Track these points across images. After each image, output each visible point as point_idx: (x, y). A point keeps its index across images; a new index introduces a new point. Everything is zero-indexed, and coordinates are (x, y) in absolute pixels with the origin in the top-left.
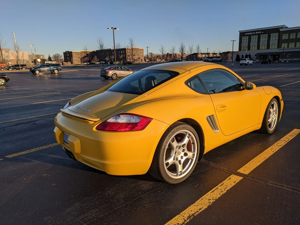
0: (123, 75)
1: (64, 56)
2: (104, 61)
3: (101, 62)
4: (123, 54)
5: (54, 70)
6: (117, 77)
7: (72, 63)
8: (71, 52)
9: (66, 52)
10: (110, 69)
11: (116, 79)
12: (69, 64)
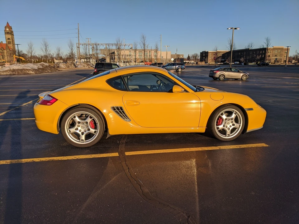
0: (232, 77)
1: (201, 56)
2: (239, 61)
3: (236, 63)
4: (262, 54)
5: (178, 69)
6: (225, 78)
7: (205, 63)
8: (207, 52)
9: (203, 52)
10: (218, 70)
11: (223, 80)
12: (203, 63)
